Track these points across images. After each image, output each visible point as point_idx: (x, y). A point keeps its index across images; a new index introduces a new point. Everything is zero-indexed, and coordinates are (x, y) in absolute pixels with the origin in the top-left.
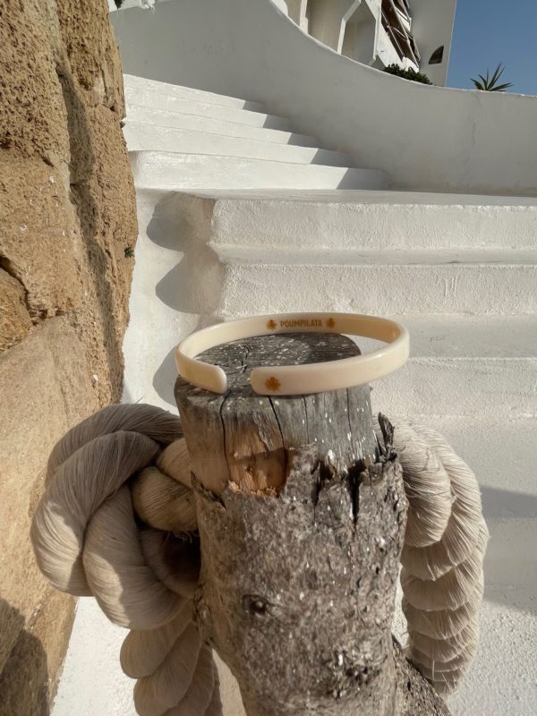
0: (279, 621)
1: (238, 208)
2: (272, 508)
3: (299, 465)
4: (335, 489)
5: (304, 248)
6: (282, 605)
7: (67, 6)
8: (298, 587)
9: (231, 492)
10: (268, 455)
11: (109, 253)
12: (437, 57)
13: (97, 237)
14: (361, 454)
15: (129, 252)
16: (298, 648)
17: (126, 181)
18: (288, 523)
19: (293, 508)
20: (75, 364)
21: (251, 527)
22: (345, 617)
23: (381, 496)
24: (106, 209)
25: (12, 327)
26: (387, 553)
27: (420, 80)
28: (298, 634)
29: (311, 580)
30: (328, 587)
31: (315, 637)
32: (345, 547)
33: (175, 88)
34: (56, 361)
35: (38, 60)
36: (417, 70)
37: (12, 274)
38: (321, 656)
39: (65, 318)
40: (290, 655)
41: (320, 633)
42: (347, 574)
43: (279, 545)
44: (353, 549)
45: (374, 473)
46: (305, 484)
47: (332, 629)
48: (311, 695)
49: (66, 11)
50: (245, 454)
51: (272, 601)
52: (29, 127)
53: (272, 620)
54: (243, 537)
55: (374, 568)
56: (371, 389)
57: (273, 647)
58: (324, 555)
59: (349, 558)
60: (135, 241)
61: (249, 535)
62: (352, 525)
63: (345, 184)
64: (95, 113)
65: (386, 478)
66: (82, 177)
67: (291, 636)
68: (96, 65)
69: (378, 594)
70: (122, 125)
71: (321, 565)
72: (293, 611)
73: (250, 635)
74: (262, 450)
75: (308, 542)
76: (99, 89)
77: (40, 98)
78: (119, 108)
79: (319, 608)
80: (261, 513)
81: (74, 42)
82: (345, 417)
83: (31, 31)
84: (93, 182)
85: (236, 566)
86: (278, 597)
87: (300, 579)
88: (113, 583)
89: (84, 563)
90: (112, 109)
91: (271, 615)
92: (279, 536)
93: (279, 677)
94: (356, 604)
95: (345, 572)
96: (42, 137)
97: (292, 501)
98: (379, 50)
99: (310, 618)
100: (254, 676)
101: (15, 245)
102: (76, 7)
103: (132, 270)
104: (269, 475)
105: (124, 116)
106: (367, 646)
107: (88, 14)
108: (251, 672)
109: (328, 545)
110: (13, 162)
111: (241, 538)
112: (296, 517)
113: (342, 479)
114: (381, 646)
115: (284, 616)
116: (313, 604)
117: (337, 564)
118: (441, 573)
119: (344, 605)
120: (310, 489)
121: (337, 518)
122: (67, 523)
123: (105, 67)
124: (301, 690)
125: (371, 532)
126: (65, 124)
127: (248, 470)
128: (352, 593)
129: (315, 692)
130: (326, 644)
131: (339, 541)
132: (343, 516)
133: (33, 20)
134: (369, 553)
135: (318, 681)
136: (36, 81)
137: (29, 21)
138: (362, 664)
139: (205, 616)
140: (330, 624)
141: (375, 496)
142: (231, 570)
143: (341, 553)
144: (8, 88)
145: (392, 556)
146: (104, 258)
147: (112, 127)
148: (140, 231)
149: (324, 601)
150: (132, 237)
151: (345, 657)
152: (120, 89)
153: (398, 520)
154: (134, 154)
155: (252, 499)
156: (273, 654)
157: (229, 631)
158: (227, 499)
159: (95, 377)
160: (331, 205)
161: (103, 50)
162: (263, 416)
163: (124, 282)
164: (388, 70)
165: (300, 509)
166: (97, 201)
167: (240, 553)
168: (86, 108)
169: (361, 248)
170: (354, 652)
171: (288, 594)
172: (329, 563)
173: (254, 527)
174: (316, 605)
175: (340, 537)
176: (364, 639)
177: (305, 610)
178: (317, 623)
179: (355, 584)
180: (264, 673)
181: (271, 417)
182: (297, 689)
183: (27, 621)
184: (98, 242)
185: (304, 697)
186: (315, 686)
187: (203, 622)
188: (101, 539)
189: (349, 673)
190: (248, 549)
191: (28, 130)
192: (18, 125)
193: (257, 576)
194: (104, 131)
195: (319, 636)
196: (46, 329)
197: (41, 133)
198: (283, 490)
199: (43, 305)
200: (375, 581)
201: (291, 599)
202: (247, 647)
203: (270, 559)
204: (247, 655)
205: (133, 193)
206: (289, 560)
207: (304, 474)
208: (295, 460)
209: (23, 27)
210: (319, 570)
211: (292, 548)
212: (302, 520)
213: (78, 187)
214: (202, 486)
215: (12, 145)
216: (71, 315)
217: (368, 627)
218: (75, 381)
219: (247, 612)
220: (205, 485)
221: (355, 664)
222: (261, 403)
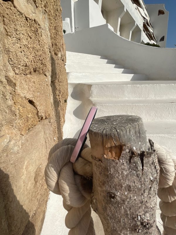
0: (119, 202)
1: (99, 87)
2: (117, 163)
3: (125, 149)
4: (136, 158)
5: (120, 99)
6: (120, 196)
7: (53, 34)
8: (125, 190)
9: (104, 158)
10: (116, 147)
11: (60, 101)
12: (162, 39)
13: (57, 97)
14: (144, 149)
15: (66, 101)
16: (125, 212)
17: (66, 80)
18: (122, 168)
19: (123, 164)
20: (50, 134)
21: (110, 170)
22: (140, 203)
23: (151, 162)
24: (60, 88)
25: (34, 122)
26: (153, 182)
27: (157, 47)
28: (125, 207)
29: (129, 188)
30: (134, 191)
31: (130, 209)
32: (139, 178)
33: (80, 54)
34: (44, 132)
35: (45, 49)
36: (156, 44)
37: (35, 106)
38: (132, 216)
39: (47, 120)
40: (122, 215)
41: (132, 208)
42: (141, 187)
43: (119, 176)
44: (142, 179)
45: (148, 154)
46: (127, 156)
47: (136, 207)
48: (129, 231)
49: (52, 36)
50: (109, 146)
51: (117, 194)
52: (41, 66)
53: (116, 201)
54: (108, 173)
55: (149, 186)
56: (146, 131)
57: (117, 211)
58: (133, 180)
59: (141, 182)
60: (67, 98)
61: (110, 172)
62: (142, 171)
63: (133, 79)
64: (58, 62)
65: (152, 157)
66: (54, 79)
67: (122, 208)
68: (59, 49)
69: (151, 196)
70: (65, 65)
71: (132, 183)
72: (123, 198)
73: (109, 207)
74: (114, 145)
75: (128, 175)
76: (59, 55)
77: (45, 58)
78: (65, 60)
79: (132, 198)
80: (113, 165)
81: (54, 43)
82: (138, 137)
83: (43, 41)
84: (57, 81)
85: (105, 183)
86: (119, 193)
87: (125, 188)
88: (67, 189)
89: (59, 182)
90: (63, 60)
91: (116, 199)
92: (119, 173)
93: (118, 223)
94: (144, 198)
95: (140, 187)
96: (45, 69)
97: (123, 161)
98: (143, 39)
99: (128, 202)
100: (110, 222)
101: (36, 98)
102: (55, 34)
103: (66, 106)
104: (116, 153)
105: (66, 62)
106: (148, 215)
107: (58, 36)
108: (109, 221)
109: (134, 177)
110: (37, 75)
111: (107, 173)
112: (124, 167)
113: (138, 155)
114: (153, 216)
115: (120, 200)
116: (130, 197)
117: (137, 183)
118: (173, 199)
119: (140, 198)
120: (128, 158)
121: (137, 168)
122: (55, 170)
123: (61, 50)
124: (126, 228)
125: (148, 174)
126: (50, 65)
127: (110, 151)
128: (142, 194)
129: (130, 229)
130: (134, 212)
131: (138, 176)
132: (139, 167)
133: (44, 39)
134: (147, 181)
135: (132, 225)
136: (44, 54)
137: (43, 39)
138: (146, 221)
139: (94, 202)
140: (135, 205)
141: (149, 162)
142: (103, 184)
143: (138, 180)
144: (37, 56)
145: (155, 184)
146: (59, 102)
147: (63, 65)
148: (69, 95)
149: (133, 196)
150: (67, 97)
151: (140, 217)
152: (65, 55)
153: (157, 172)
154: (68, 73)
155: (111, 160)
156: (117, 214)
157: (103, 206)
158: (103, 160)
159: (55, 138)
160: (129, 85)
161: (61, 45)
162: (114, 135)
163: (64, 110)
164: (146, 44)
165: (125, 164)
166: (57, 86)
167: (107, 178)
168: (56, 60)
169: (139, 99)
170: (143, 216)
171: (122, 192)
172: (135, 183)
173: (111, 169)
174: (131, 197)
175: (138, 175)
176: (146, 212)
177: (127, 199)
178: (131, 203)
179: (143, 192)
180: (114, 221)
181: (117, 135)
182: (124, 228)
183: (30, 217)
184: (57, 98)
185: (127, 231)
186: (131, 227)
187: (94, 203)
188: (64, 175)
189: (142, 224)
190: (109, 177)
191: (41, 67)
192: (39, 66)
193: (112, 186)
194: (60, 66)
195: (132, 209)
196: (42, 123)
197: (44, 67)
198: (120, 157)
199: (42, 116)
200: (150, 191)
201: (122, 194)
202: (108, 211)
203: (116, 180)
204: (108, 214)
205: (67, 84)
206: (122, 181)
207: (126, 153)
208: (124, 147)
209: (42, 40)
210: (131, 185)
211: (123, 177)
212: (126, 168)
213: (53, 82)
214: (95, 157)
215: (37, 71)
216: (49, 119)
217: (148, 208)
218: (49, 139)
219: (109, 198)
220: (96, 157)
221: (144, 220)
222: (114, 131)
